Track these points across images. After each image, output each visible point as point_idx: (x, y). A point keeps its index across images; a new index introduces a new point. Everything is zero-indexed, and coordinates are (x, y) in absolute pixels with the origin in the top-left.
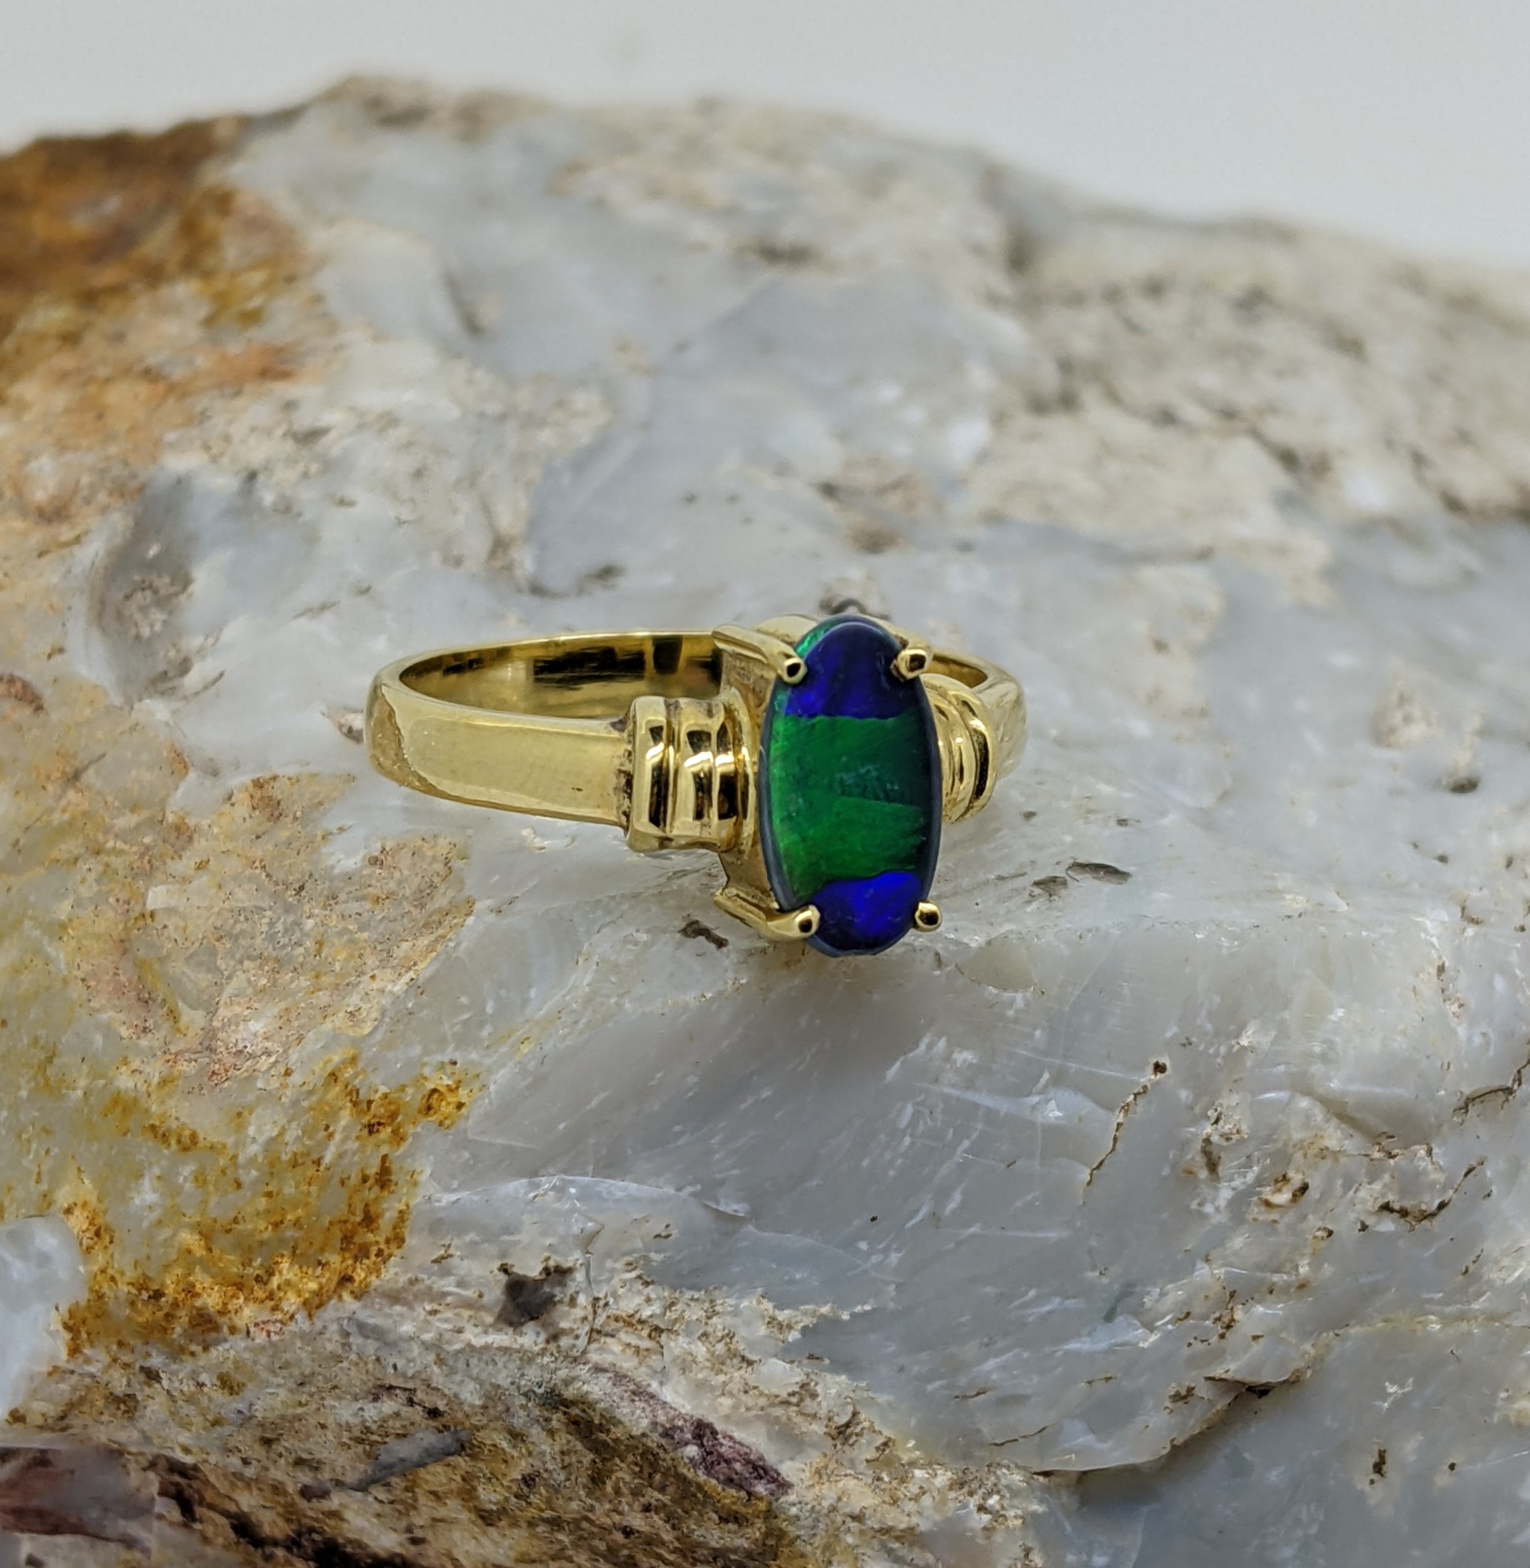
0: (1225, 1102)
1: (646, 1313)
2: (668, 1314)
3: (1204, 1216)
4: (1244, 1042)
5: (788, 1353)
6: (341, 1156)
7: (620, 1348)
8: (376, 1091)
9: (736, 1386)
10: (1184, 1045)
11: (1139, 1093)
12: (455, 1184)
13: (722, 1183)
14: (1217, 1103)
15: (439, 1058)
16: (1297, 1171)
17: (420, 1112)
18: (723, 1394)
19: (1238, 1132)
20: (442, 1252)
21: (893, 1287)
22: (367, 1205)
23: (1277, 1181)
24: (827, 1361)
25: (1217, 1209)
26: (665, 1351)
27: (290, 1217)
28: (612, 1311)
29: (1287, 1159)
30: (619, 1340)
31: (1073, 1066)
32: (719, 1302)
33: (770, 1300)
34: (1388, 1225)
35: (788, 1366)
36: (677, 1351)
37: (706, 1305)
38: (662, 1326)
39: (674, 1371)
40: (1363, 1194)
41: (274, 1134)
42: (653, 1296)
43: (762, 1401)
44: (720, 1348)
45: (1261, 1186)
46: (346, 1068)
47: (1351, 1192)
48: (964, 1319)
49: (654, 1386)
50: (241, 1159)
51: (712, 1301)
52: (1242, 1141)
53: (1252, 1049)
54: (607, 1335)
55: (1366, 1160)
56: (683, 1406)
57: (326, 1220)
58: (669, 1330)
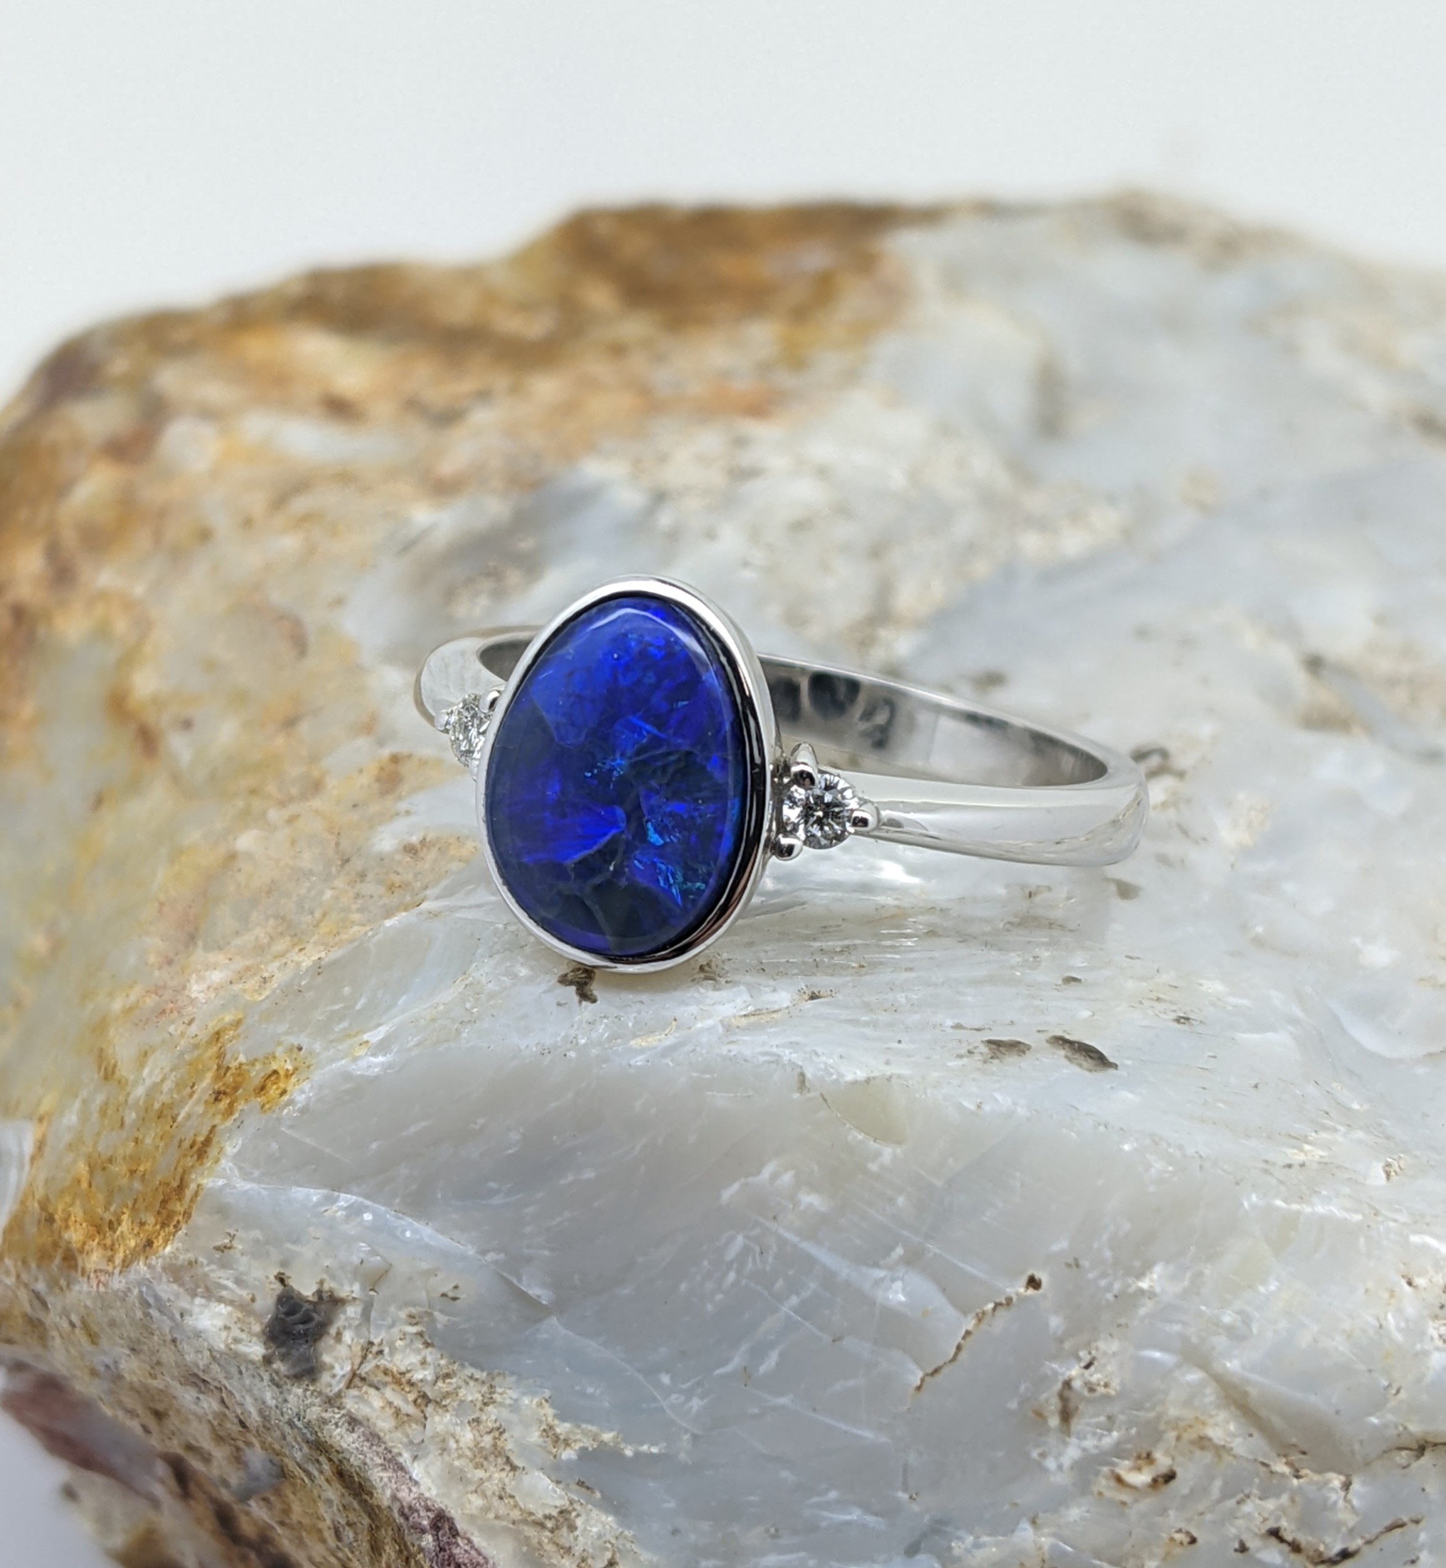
0: (1102, 1345)
1: (418, 1376)
2: (440, 1384)
3: (1045, 1470)
4: (1144, 1284)
5: (558, 1472)
6: (189, 1116)
7: (381, 1404)
8: (236, 1059)
9: (491, 1487)
10: (1069, 1265)
11: (1001, 1304)
12: (256, 1173)
13: (529, 1260)
14: (1094, 1345)
15: (294, 1040)
16: (1166, 1453)
17: (254, 1090)
18: (476, 1492)
19: (1106, 1385)
20: (227, 1241)
21: (686, 1437)
22: (184, 1172)
23: (1139, 1457)
24: (598, 1495)
25: (1060, 1467)
26: (428, 1423)
27: (142, 1168)
28: (383, 1361)
29: (1157, 1436)
30: (383, 1394)
31: (933, 1249)
32: (499, 1390)
33: (553, 1406)
34: (1273, 1554)
35: (552, 1486)
36: (440, 1428)
37: (485, 1389)
38: (430, 1395)
39: (433, 1449)
40: (1248, 1508)
41: (158, 1080)
42: (429, 1359)
43: (516, 1514)
44: (487, 1441)
45: (1118, 1457)
46: (230, 1030)
47: (1231, 1503)
48: (752, 1498)
49: (405, 1458)
50: (131, 1100)
51: (491, 1386)
52: (1107, 1397)
53: (1151, 1294)
54: (371, 1385)
55: (1263, 1469)
56: (430, 1489)
57: (159, 1178)
58: (437, 1402)
